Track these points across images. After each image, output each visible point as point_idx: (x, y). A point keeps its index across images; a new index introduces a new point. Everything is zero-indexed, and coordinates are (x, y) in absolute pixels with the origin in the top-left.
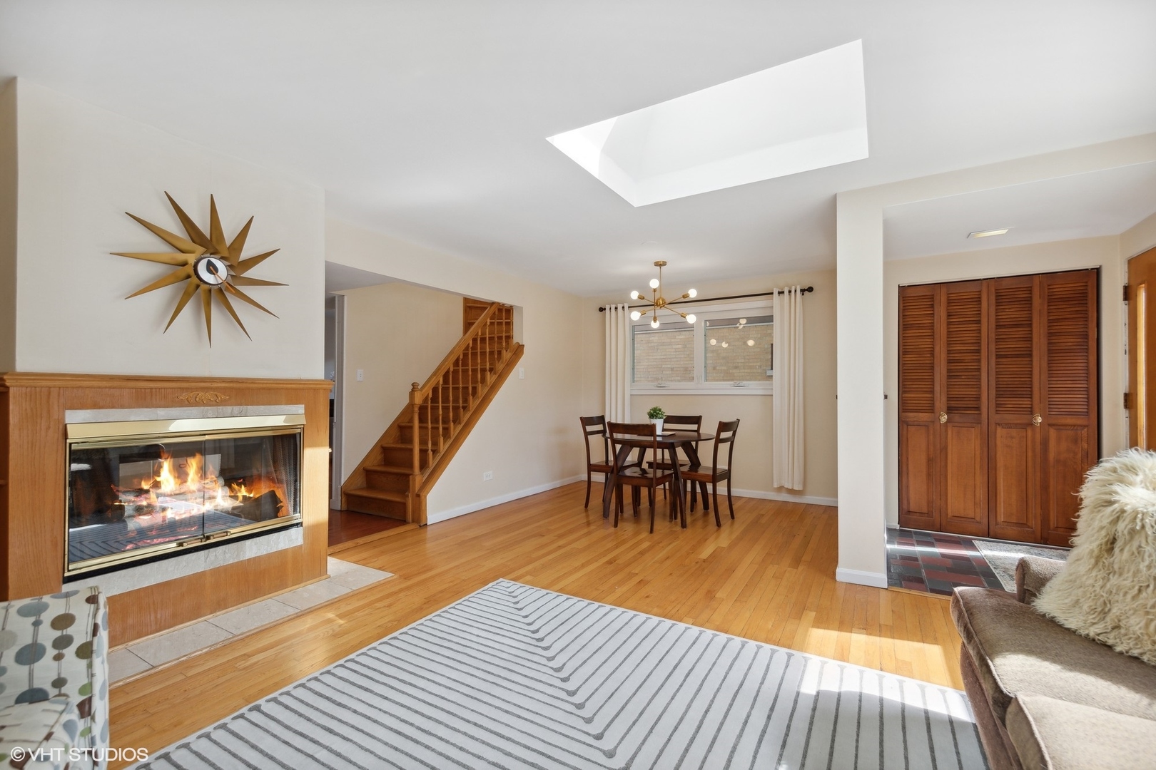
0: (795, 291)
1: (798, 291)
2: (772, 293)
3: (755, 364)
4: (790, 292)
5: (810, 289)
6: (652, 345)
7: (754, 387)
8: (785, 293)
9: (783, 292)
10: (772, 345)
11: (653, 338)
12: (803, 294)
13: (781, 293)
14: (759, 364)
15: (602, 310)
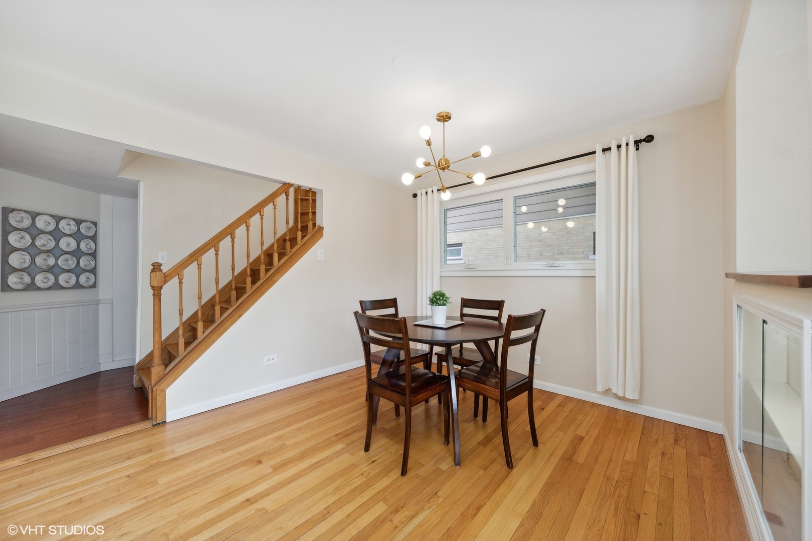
0: (627, 144)
1: (632, 145)
2: (594, 153)
3: (578, 250)
4: (619, 147)
5: (650, 139)
6: (490, 237)
7: (571, 267)
8: (612, 149)
9: (609, 149)
10: (594, 233)
11: (490, 232)
12: (637, 149)
13: (606, 150)
14: (582, 250)
15: (415, 196)
